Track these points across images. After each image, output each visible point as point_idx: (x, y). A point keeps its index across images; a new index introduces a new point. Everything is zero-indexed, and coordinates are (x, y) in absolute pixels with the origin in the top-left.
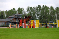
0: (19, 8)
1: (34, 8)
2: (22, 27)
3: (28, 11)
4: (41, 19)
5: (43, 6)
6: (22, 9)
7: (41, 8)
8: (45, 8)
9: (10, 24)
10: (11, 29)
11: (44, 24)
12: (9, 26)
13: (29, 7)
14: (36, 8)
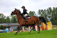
0: (31, 11)
1: (45, 10)
2: (35, 30)
3: (39, 13)
4: (53, 21)
5: (54, 8)
6: (33, 12)
7: (51, 10)
8: (55, 10)
9: (23, 28)
10: (24, 32)
11: (56, 26)
12: (22, 30)
13: (40, 10)
14: (47, 11)
